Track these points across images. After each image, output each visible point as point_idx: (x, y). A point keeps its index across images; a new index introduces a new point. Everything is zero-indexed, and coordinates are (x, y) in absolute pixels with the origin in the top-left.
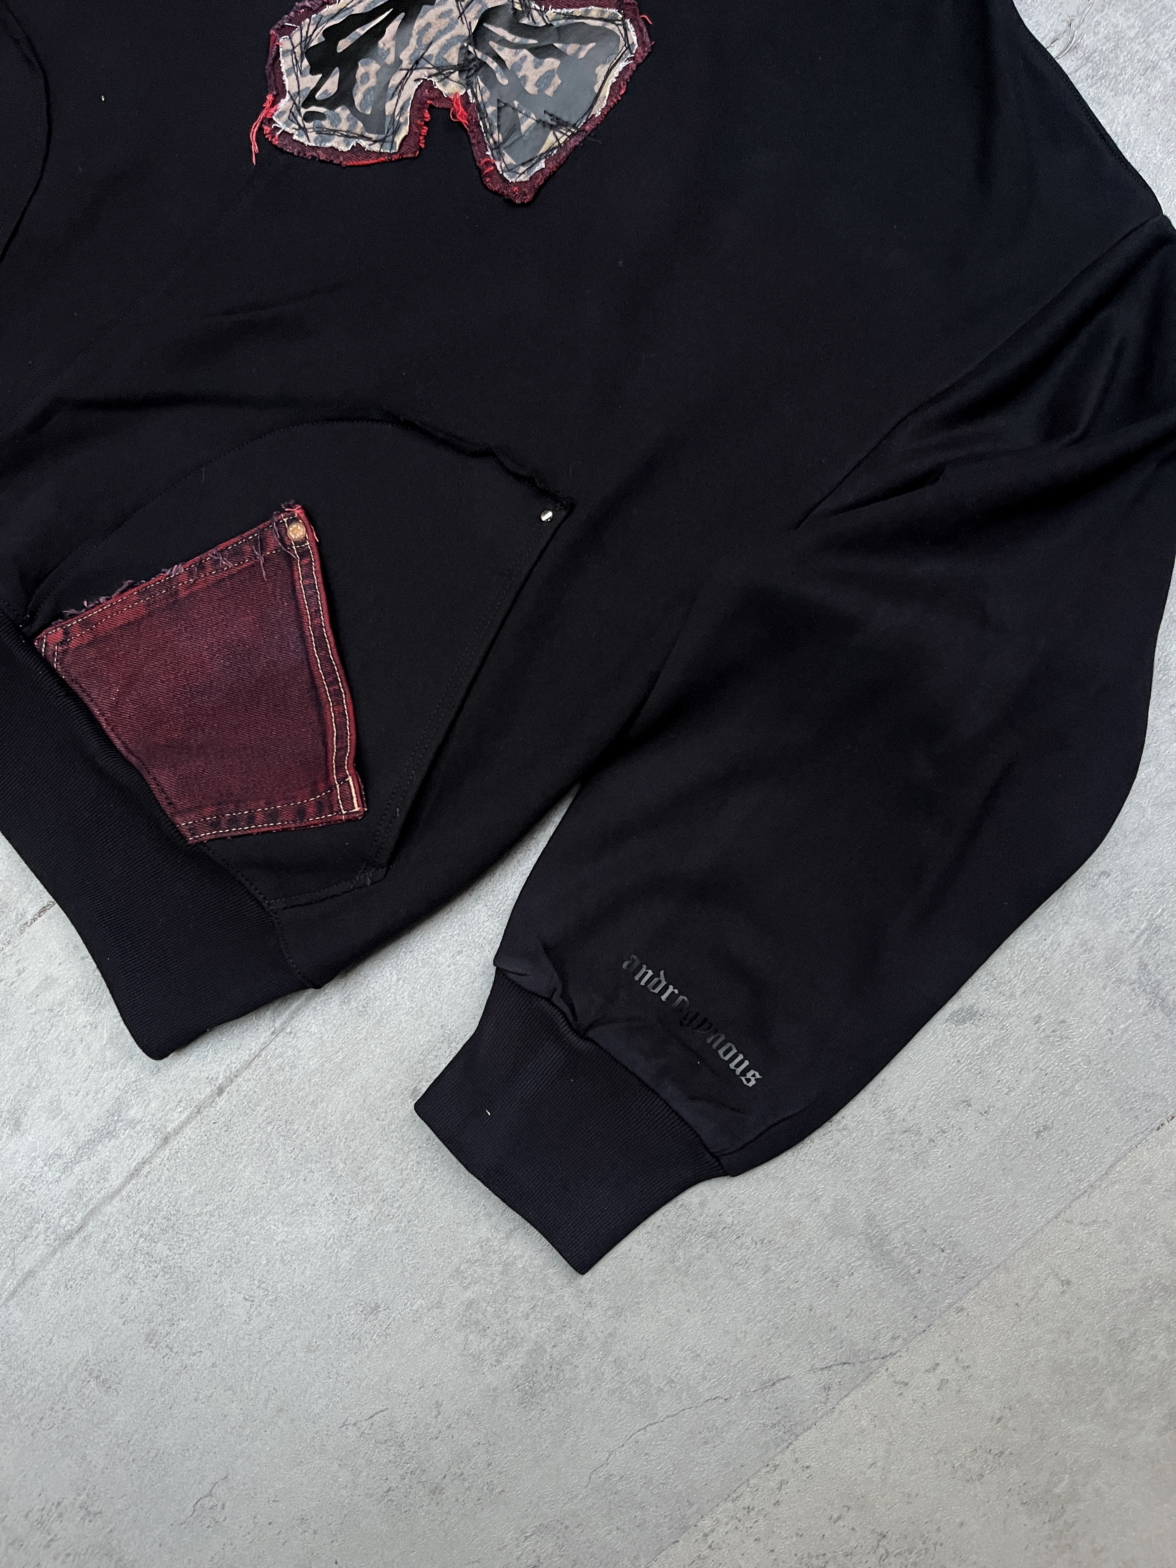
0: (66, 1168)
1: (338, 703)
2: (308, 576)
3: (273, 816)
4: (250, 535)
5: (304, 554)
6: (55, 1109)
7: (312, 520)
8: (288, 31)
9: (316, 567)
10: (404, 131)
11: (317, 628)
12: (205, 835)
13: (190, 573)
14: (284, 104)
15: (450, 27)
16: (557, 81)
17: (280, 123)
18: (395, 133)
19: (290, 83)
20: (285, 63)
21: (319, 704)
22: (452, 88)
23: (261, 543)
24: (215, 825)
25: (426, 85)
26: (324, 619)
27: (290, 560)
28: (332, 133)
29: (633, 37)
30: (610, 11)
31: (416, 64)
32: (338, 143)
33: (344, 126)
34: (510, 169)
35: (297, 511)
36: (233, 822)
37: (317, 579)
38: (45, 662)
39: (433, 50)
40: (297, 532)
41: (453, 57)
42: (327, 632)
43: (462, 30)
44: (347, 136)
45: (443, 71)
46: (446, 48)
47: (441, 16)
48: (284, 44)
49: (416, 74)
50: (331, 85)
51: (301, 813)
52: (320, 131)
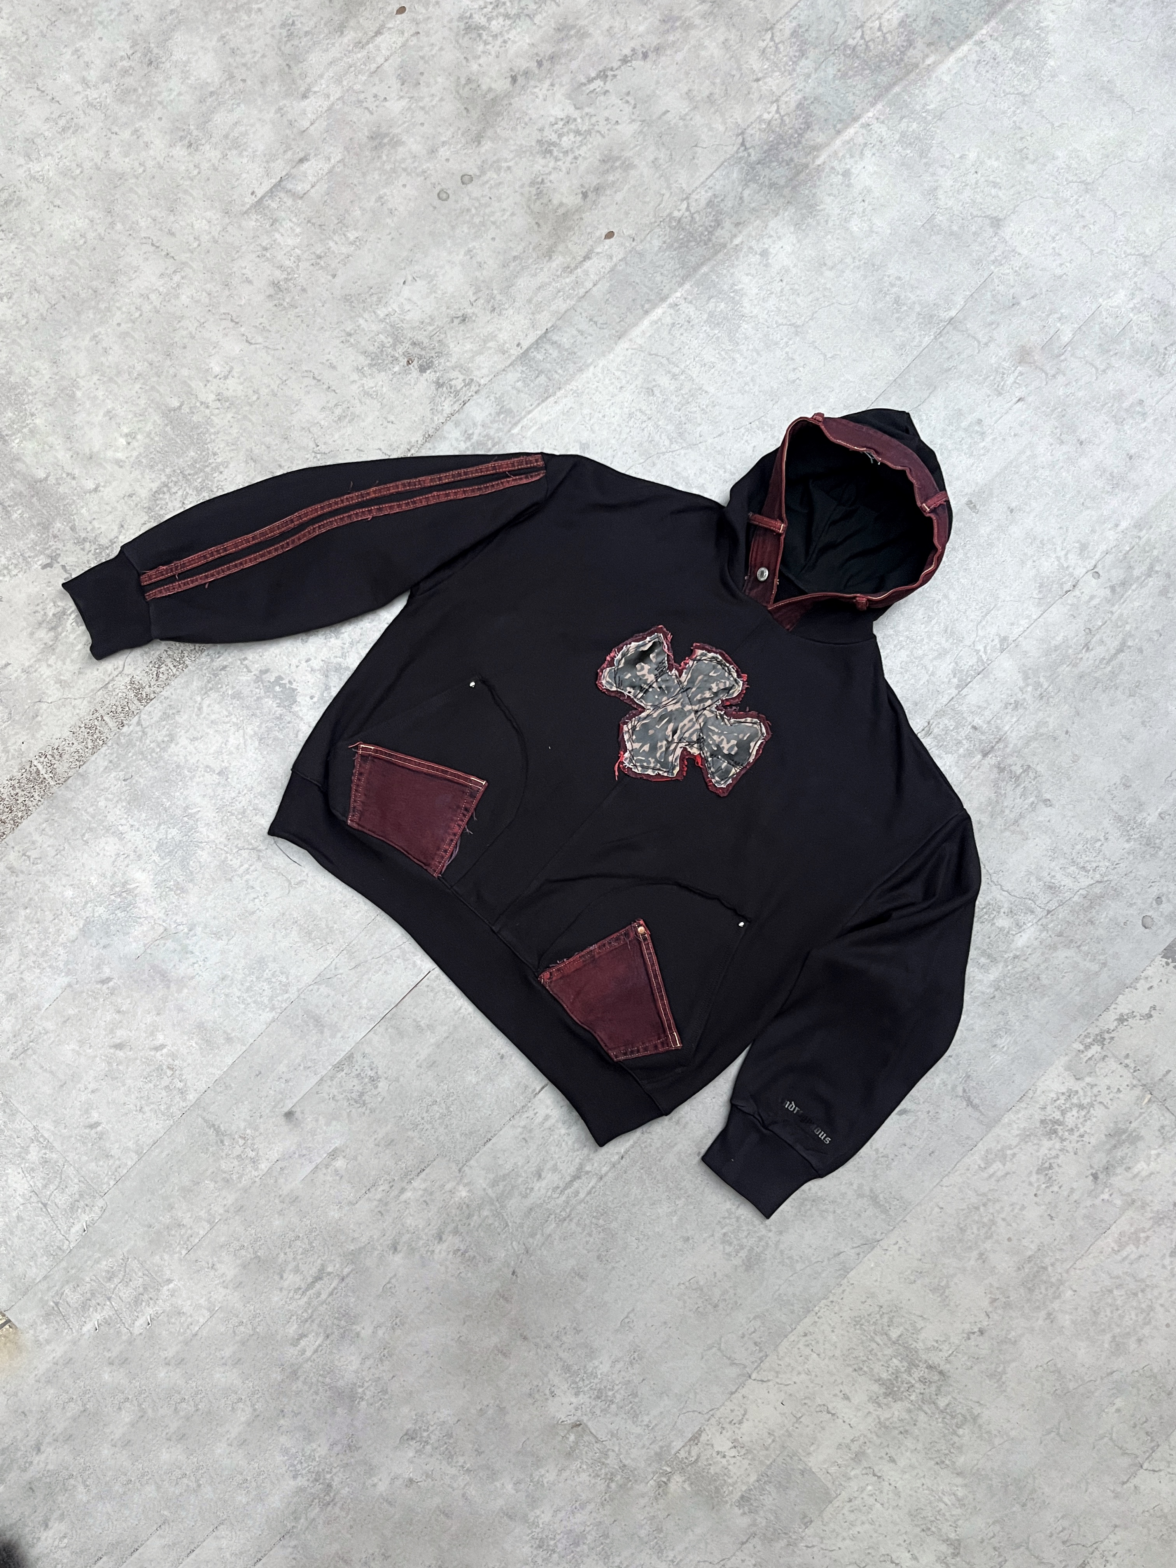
0: (562, 1192)
1: (662, 999)
2: (648, 949)
3: (646, 1049)
4: (623, 931)
5: (645, 939)
6: (555, 1169)
7: (647, 926)
8: (626, 723)
9: (651, 945)
10: (678, 769)
11: (654, 971)
12: (622, 1058)
13: (599, 948)
14: (627, 755)
15: (693, 726)
16: (736, 749)
17: (626, 763)
18: (674, 769)
19: (629, 745)
20: (626, 737)
21: (655, 1001)
22: (695, 751)
23: (627, 934)
24: (625, 1054)
25: (685, 749)
26: (657, 967)
27: (640, 943)
28: (648, 768)
29: (764, 730)
30: (755, 720)
31: (680, 741)
32: (650, 772)
33: (652, 765)
34: (717, 782)
35: (642, 922)
36: (632, 1052)
37: (652, 951)
38: (543, 986)
39: (687, 735)
40: (641, 929)
41: (695, 738)
42: (658, 972)
43: (697, 726)
44: (654, 769)
45: (691, 744)
46: (691, 735)
47: (690, 721)
48: (625, 728)
49: (680, 745)
50: (646, 748)
51: (656, 1047)
52: (642, 767)
